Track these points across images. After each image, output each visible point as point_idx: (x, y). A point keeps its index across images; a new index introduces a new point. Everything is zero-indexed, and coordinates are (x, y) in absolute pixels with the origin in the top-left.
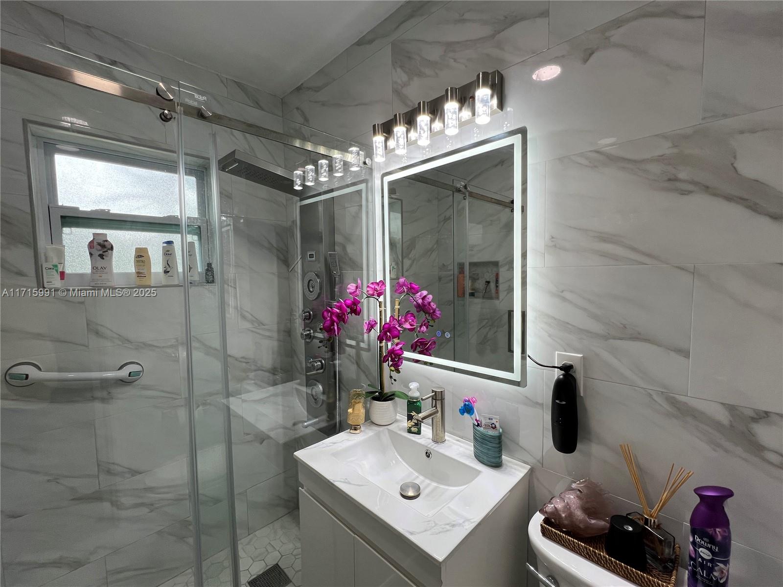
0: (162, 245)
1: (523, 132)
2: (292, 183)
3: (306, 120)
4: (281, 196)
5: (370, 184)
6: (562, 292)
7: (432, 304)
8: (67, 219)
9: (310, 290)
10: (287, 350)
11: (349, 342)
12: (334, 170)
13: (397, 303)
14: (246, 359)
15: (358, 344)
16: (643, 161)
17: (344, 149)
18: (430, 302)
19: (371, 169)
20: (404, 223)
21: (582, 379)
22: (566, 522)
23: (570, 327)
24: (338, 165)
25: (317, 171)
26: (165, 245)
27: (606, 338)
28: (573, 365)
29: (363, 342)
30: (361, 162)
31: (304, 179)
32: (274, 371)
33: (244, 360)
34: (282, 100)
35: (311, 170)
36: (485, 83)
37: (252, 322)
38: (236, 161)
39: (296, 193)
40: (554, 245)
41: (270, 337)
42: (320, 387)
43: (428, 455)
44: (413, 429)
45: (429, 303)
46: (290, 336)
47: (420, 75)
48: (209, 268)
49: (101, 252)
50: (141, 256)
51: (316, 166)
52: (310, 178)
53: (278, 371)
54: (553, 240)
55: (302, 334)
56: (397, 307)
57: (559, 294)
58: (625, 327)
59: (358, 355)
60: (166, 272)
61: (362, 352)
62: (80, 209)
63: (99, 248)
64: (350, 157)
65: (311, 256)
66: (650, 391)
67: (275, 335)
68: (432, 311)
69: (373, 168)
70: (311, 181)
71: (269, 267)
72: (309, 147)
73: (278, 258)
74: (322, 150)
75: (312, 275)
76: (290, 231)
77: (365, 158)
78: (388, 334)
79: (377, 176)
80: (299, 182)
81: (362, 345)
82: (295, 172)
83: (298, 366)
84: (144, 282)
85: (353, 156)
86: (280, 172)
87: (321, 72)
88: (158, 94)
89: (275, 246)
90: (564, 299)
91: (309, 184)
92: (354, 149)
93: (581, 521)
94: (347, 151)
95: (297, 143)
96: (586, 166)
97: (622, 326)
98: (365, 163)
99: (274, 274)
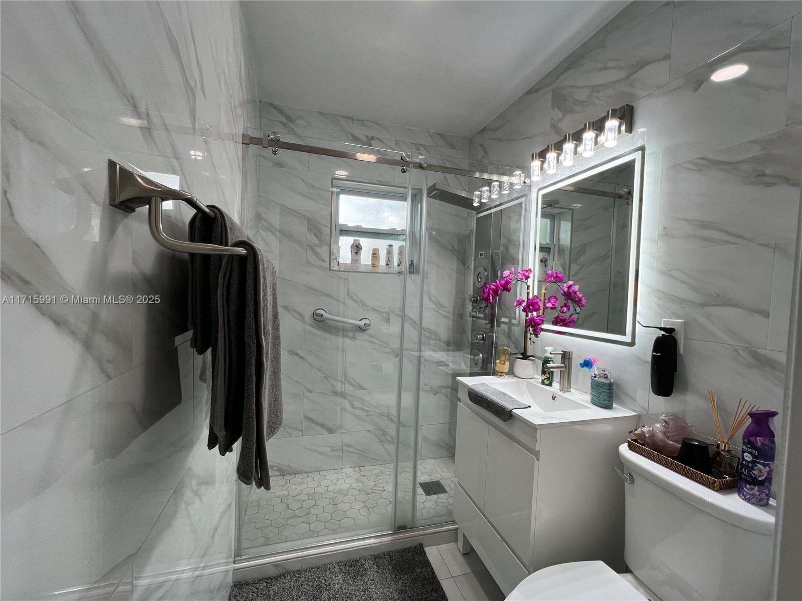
0: (386, 247)
1: (643, 149)
2: (472, 201)
3: (486, 153)
4: (463, 211)
5: (528, 198)
6: (670, 271)
7: (578, 293)
8: (342, 232)
9: (478, 281)
10: (459, 328)
11: (503, 320)
12: (502, 189)
13: (544, 288)
14: (430, 330)
15: (510, 321)
16: (738, 162)
17: (510, 173)
18: (576, 291)
19: (530, 186)
20: (573, 230)
21: (682, 340)
22: (648, 440)
23: (675, 298)
24: (506, 186)
25: (490, 191)
26: (388, 247)
27: (703, 305)
28: (676, 329)
29: (515, 319)
30: (522, 182)
31: (480, 197)
32: (448, 344)
33: (428, 331)
34: (470, 139)
35: (487, 191)
36: (613, 116)
37: (435, 303)
38: (436, 189)
39: (475, 208)
40: (666, 234)
41: (447, 317)
42: (481, 355)
43: (554, 398)
44: (546, 382)
45: (575, 293)
46: (462, 318)
47: (572, 111)
48: (412, 264)
49: (356, 251)
50: (375, 254)
51: (490, 187)
52: (485, 196)
53: (451, 344)
54: (665, 230)
55: (470, 313)
56: (543, 291)
57: (668, 272)
58: (718, 296)
59: (510, 328)
60: (387, 264)
61: (513, 327)
62: (349, 225)
63: (356, 248)
64: (514, 179)
65: (482, 255)
66: (736, 347)
67: (451, 316)
68: (577, 299)
69: (532, 185)
70: (486, 199)
71: (452, 264)
72: (486, 176)
73: (458, 258)
74: (495, 177)
75: (481, 269)
76: (468, 237)
77: (525, 179)
78: (531, 307)
79: (534, 190)
80: (477, 200)
81: (514, 321)
82: (475, 193)
83: (466, 341)
84: (376, 270)
85: (517, 179)
86: (464, 194)
87: (501, 116)
88: (402, 159)
89: (456, 249)
90: (672, 276)
91: (484, 201)
92: (518, 172)
93: (661, 440)
94: (513, 175)
95: (477, 175)
96: (694, 170)
97: (716, 295)
98: (525, 182)
99: (454, 270)
